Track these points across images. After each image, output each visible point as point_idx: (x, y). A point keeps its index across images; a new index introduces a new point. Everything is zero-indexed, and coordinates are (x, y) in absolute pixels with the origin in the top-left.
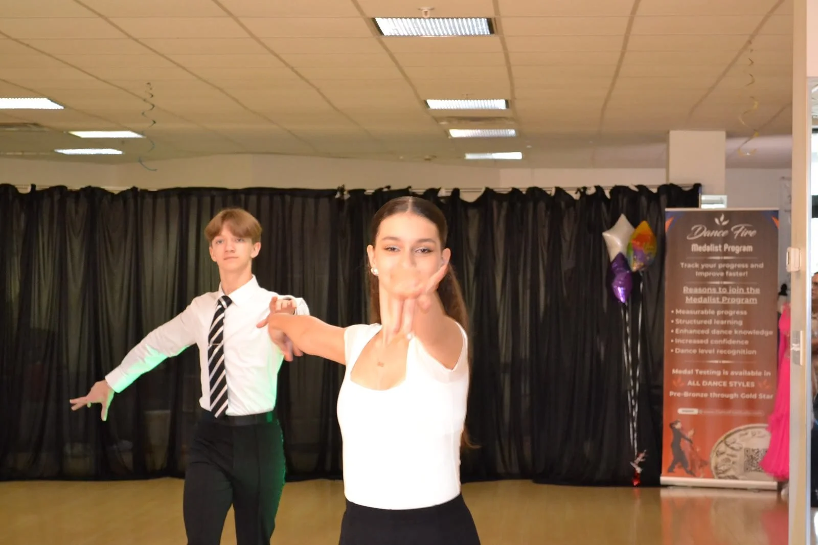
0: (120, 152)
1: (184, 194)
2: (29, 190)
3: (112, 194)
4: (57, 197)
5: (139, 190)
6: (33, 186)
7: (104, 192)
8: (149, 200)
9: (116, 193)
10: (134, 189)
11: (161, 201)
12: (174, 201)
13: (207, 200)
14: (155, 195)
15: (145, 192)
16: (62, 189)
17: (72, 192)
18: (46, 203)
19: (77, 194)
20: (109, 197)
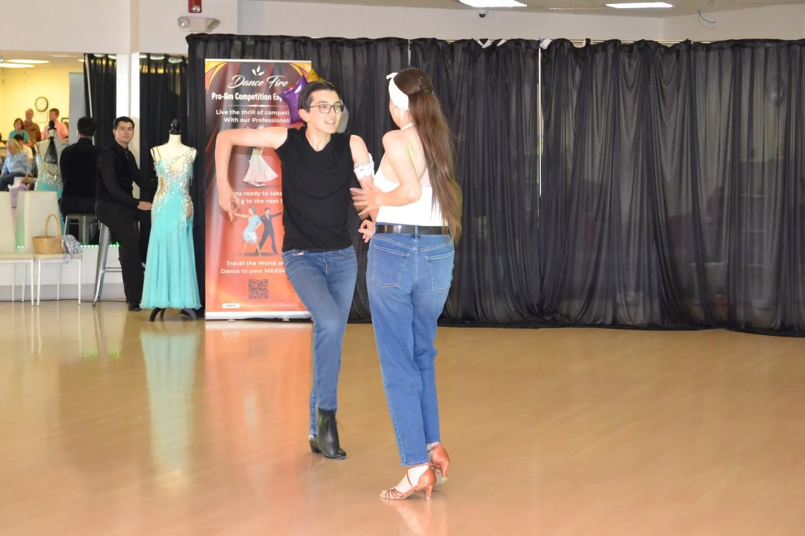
0: (671, 6)
1: (737, 45)
2: (584, 44)
3: (665, 47)
4: (611, 51)
5: (692, 43)
6: (588, 40)
7: (658, 45)
8: (702, 54)
9: (669, 46)
10: (687, 42)
11: (713, 54)
12: (728, 54)
13: (761, 52)
14: (708, 47)
15: (698, 44)
16: (615, 43)
17: (625, 45)
18: (599, 57)
19: (630, 48)
20: (663, 49)
